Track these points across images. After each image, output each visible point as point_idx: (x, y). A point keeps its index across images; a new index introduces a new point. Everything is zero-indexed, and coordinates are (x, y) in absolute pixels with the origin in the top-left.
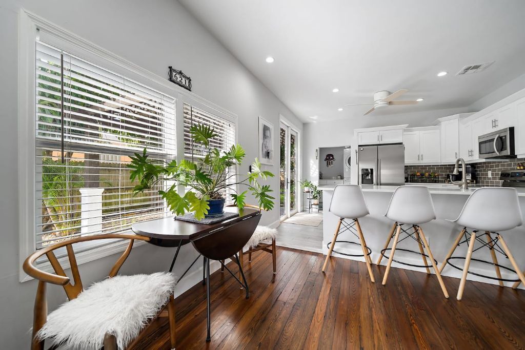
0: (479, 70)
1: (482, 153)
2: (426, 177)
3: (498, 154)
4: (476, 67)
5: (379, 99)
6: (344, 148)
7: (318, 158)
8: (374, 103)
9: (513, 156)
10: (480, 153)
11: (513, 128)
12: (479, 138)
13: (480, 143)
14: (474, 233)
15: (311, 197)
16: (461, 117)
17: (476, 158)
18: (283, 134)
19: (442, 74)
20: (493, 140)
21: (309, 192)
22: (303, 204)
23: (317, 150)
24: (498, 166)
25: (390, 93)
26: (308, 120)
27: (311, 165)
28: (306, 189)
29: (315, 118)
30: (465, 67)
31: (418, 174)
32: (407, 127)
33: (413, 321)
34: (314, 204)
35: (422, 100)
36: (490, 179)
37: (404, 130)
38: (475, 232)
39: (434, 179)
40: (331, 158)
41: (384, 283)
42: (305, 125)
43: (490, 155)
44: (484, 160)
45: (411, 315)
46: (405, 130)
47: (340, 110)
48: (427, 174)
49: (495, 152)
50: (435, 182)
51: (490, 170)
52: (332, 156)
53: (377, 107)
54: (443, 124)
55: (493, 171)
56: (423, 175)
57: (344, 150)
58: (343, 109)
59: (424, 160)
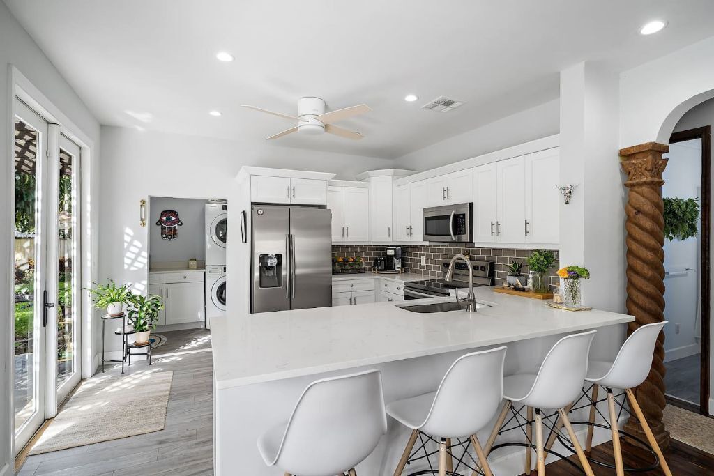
1: (428, 232)
2: (350, 264)
3: (453, 238)
4: (448, 103)
5: (309, 113)
6: (207, 201)
7: (147, 221)
8: (296, 117)
9: (471, 242)
10: (426, 233)
11: (472, 203)
12: (425, 210)
13: (427, 219)
15: (128, 329)
16: (395, 174)
17: (418, 238)
18: (22, 142)
19: (411, 98)
20: (448, 217)
21: (121, 315)
22: (101, 349)
23: (143, 202)
24: (433, 251)
25: (326, 108)
26: (117, 119)
27: (127, 239)
28: (112, 309)
29: (144, 117)
31: (341, 260)
32: (335, 178)
34: (138, 345)
36: (422, 267)
37: (330, 182)
40: (173, 218)
42: (106, 131)
43: (441, 238)
44: (427, 243)
46: (331, 184)
47: (215, 113)
48: (351, 260)
49: (450, 235)
50: (360, 272)
51: (423, 255)
52: (175, 214)
53: (302, 128)
54: (373, 179)
55: (428, 256)
56: (346, 261)
57: (207, 205)
58: (222, 114)
59: (349, 236)
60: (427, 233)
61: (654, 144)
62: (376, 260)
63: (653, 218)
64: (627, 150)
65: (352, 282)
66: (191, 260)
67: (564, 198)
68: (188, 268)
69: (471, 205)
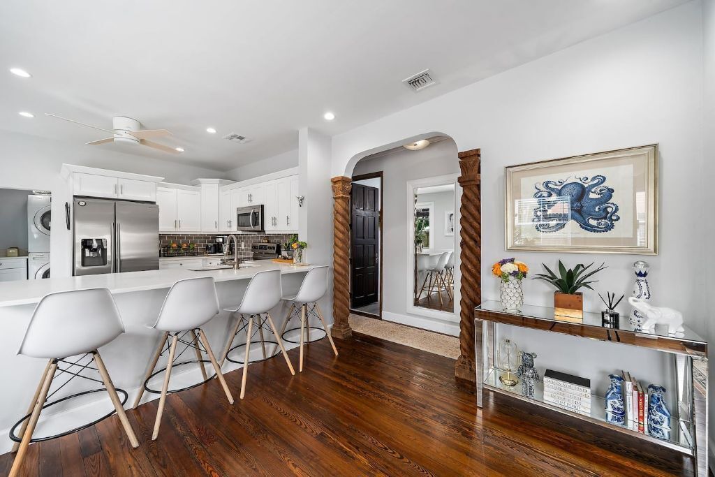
0: (242, 141)
2: (184, 249)
3: (252, 228)
5: (123, 129)
9: (263, 230)
12: (238, 209)
13: (239, 215)
14: (251, 319)
16: (221, 182)
17: (234, 229)
19: (211, 130)
20: (249, 214)
24: (249, 238)
25: (141, 126)
30: (232, 134)
31: (175, 245)
32: (163, 181)
33: (210, 469)
35: (183, 150)
36: (243, 250)
37: (158, 184)
38: (252, 317)
39: (191, 252)
41: (155, 436)
43: (247, 228)
44: (240, 233)
45: (205, 462)
47: (27, 115)
48: (185, 245)
49: (251, 226)
50: (193, 255)
51: (243, 241)
53: (118, 139)
54: (203, 185)
55: (245, 242)
56: (179, 246)
57: (30, 196)
58: (35, 116)
59: (182, 227)
60: (239, 225)
61: (343, 177)
62: (207, 246)
63: (343, 216)
64: (333, 179)
65: (181, 262)
66: (12, 248)
67: (298, 203)
68: (6, 255)
69: (262, 206)
